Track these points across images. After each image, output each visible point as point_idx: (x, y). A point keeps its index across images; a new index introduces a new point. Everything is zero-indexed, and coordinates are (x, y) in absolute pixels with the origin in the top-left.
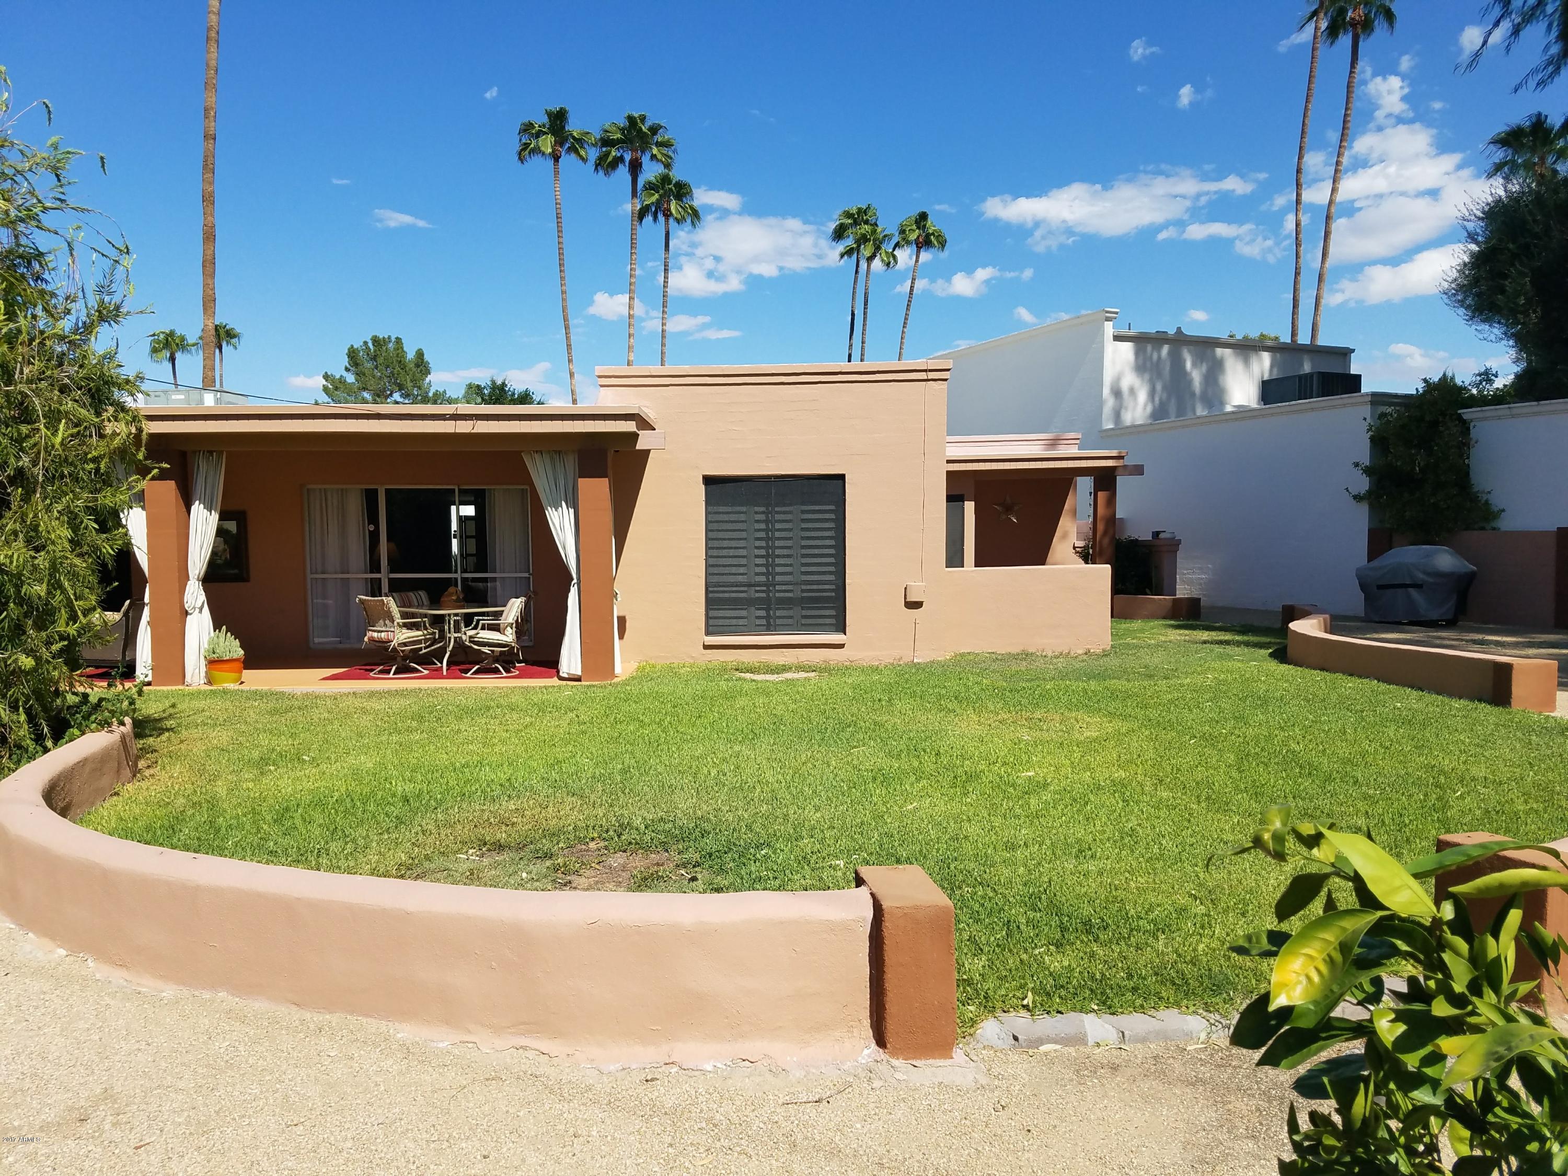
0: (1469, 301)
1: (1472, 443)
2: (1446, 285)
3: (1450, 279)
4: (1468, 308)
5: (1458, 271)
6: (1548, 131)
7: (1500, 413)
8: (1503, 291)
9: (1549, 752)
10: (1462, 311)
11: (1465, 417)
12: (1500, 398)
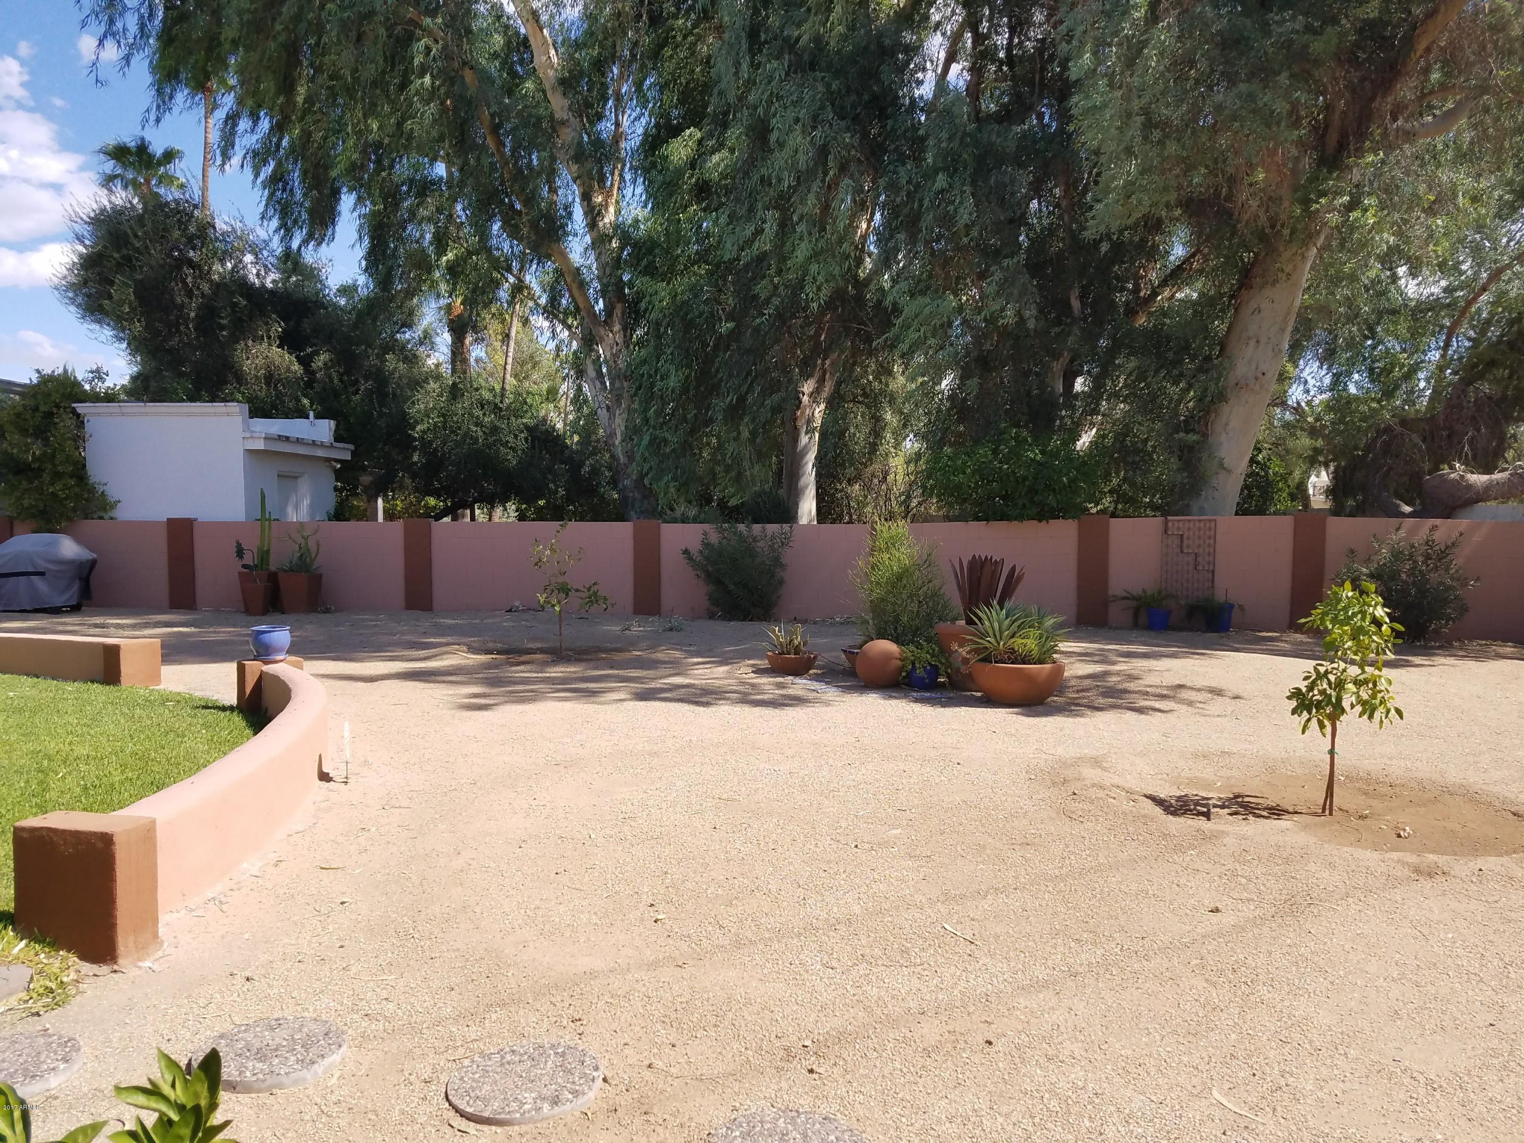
0: (79, 300)
1: (87, 436)
2: (56, 281)
3: (60, 275)
4: (78, 306)
5: (68, 270)
6: (151, 157)
7: (112, 410)
8: (110, 297)
9: (149, 722)
10: (73, 308)
11: (79, 411)
12: (110, 397)
